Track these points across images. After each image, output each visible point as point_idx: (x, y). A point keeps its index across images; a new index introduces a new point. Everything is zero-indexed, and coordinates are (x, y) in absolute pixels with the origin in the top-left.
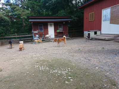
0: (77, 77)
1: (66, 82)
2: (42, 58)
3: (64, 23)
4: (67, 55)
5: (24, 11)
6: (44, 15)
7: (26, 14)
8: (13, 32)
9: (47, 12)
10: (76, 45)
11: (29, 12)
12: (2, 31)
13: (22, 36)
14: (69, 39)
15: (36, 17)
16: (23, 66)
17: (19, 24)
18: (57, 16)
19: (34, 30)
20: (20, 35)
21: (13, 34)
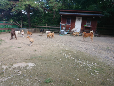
0: (103, 72)
1: (92, 74)
2: (67, 49)
3: (94, 18)
4: (93, 51)
5: (56, 4)
6: (74, 9)
7: (58, 7)
8: (44, 23)
9: (77, 6)
10: (104, 43)
11: (61, 5)
12: (36, 20)
13: (51, 27)
14: (96, 35)
15: (66, 10)
16: (51, 51)
17: (50, 16)
18: (87, 10)
19: (62, 23)
20: (49, 26)
21: (44, 24)
